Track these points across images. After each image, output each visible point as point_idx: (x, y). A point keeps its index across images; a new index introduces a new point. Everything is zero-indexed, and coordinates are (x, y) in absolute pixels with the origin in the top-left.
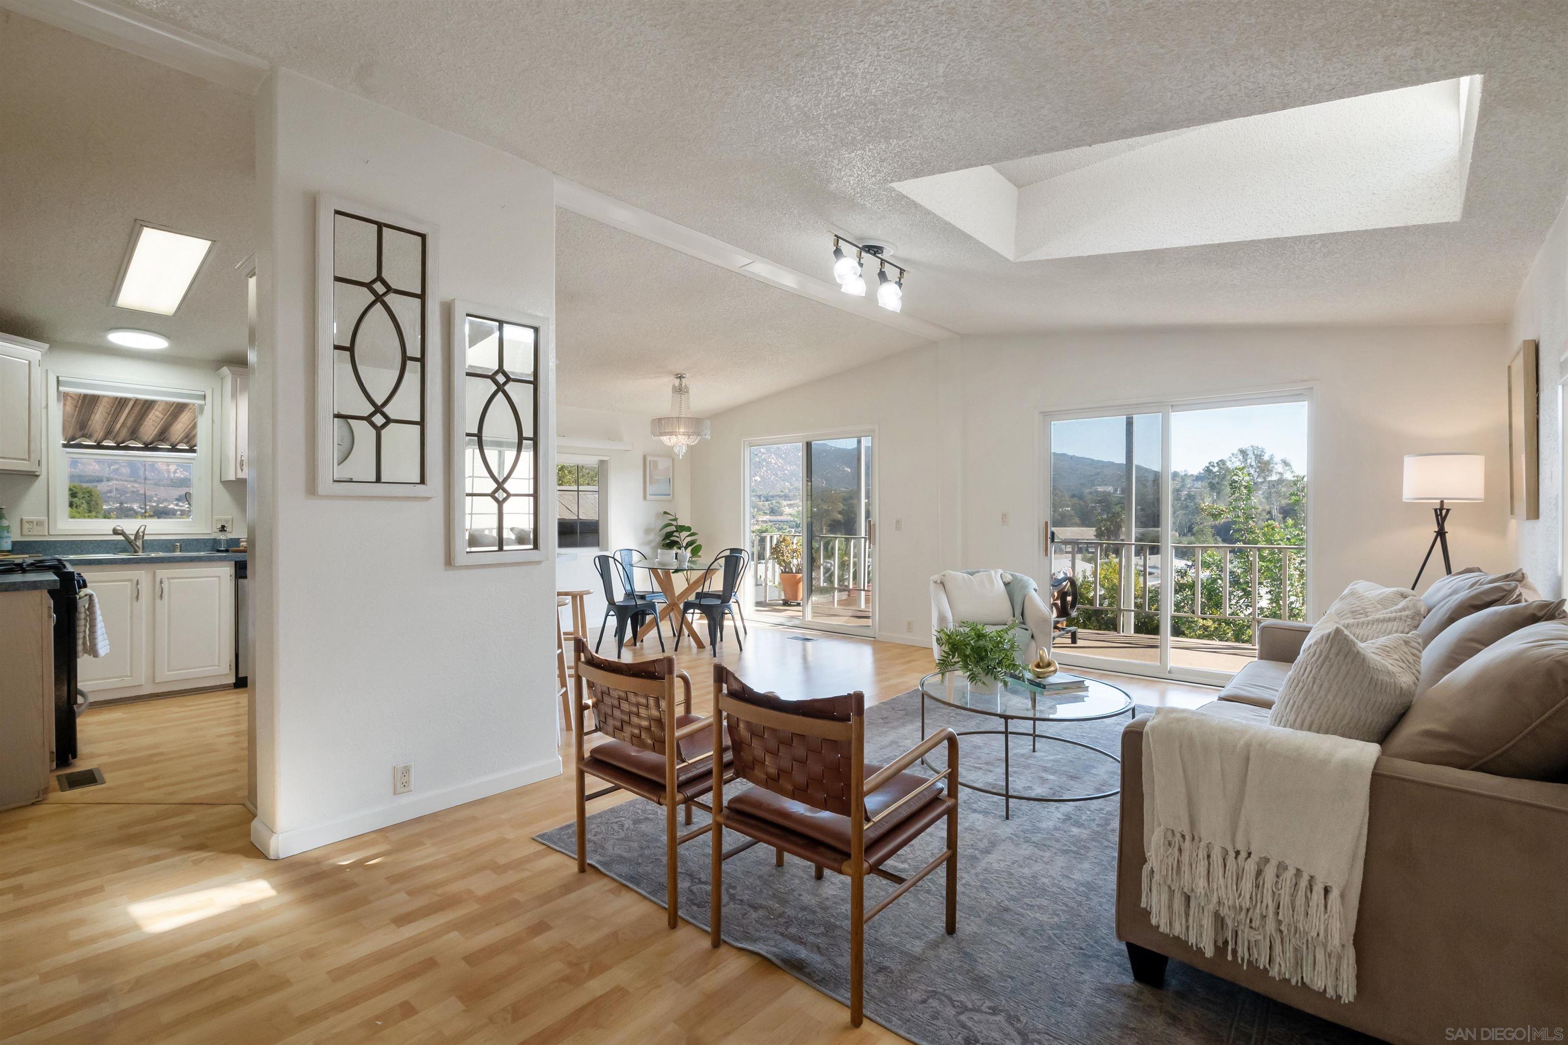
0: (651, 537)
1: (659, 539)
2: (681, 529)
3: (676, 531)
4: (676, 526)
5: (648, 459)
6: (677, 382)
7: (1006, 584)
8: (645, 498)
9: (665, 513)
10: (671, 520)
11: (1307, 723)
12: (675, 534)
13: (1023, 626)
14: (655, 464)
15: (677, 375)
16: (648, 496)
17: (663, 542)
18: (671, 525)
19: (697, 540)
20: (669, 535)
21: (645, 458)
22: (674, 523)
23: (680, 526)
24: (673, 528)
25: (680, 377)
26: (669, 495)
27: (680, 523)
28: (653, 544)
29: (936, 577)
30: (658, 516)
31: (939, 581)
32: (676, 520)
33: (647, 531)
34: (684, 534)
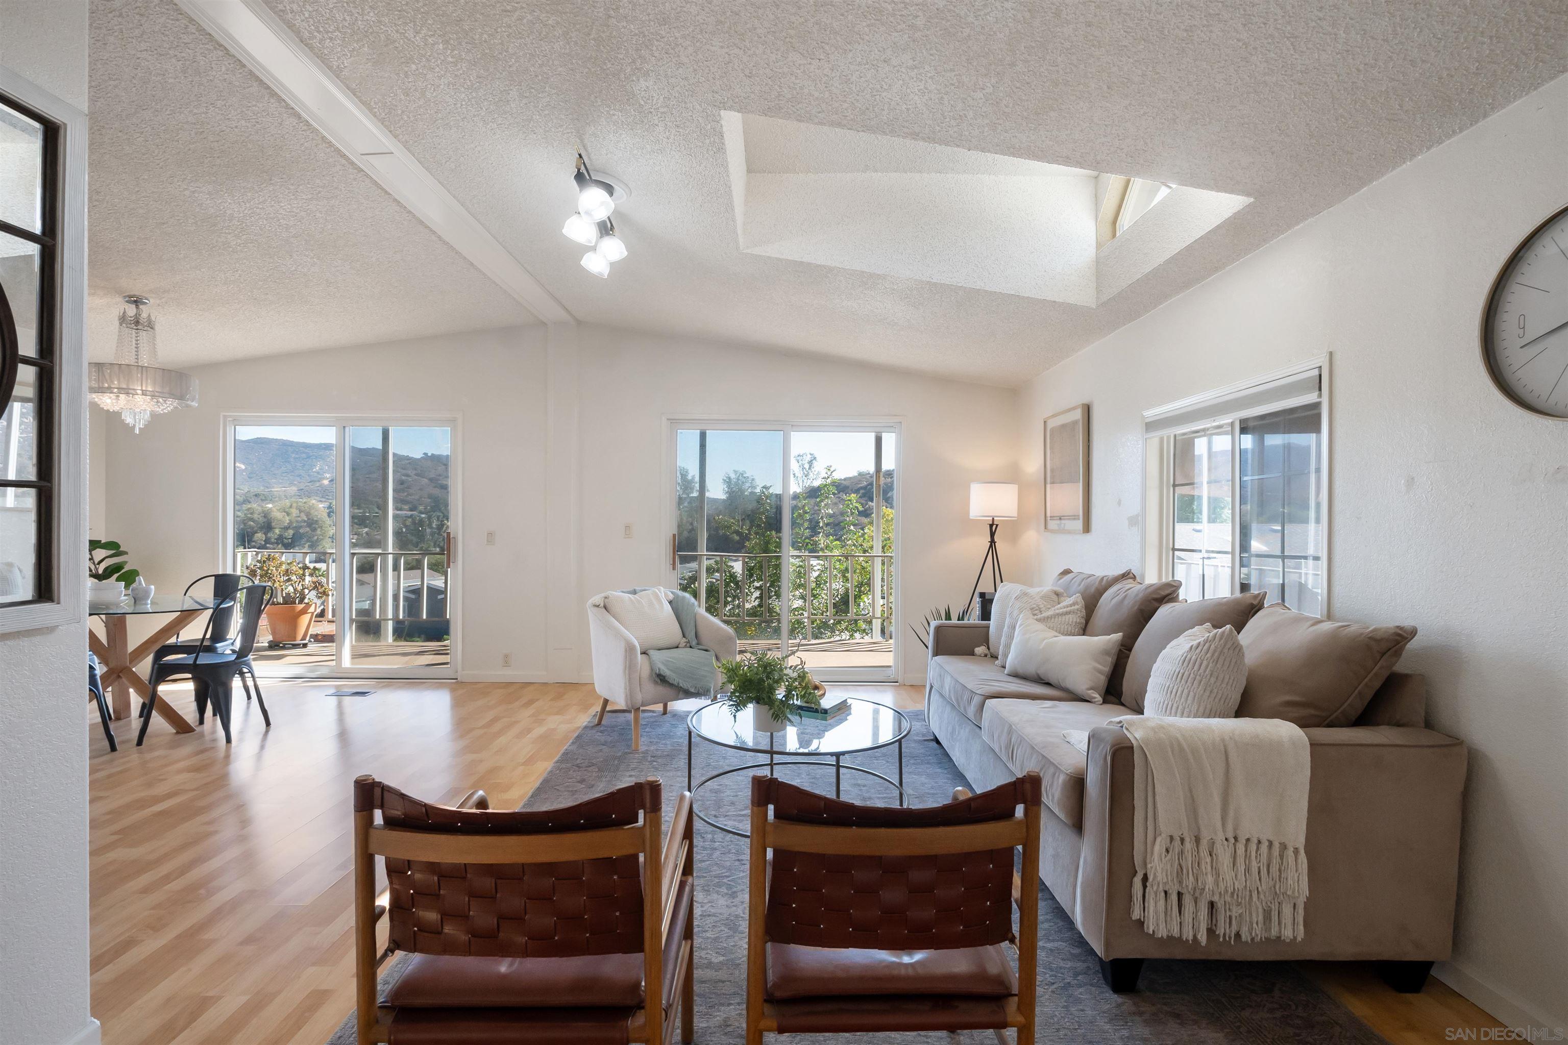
6: (131, 310)
7: (670, 602)
11: (1208, 711)
13: (700, 647)
15: (130, 297)
25: (135, 302)
29: (597, 599)
31: (602, 605)
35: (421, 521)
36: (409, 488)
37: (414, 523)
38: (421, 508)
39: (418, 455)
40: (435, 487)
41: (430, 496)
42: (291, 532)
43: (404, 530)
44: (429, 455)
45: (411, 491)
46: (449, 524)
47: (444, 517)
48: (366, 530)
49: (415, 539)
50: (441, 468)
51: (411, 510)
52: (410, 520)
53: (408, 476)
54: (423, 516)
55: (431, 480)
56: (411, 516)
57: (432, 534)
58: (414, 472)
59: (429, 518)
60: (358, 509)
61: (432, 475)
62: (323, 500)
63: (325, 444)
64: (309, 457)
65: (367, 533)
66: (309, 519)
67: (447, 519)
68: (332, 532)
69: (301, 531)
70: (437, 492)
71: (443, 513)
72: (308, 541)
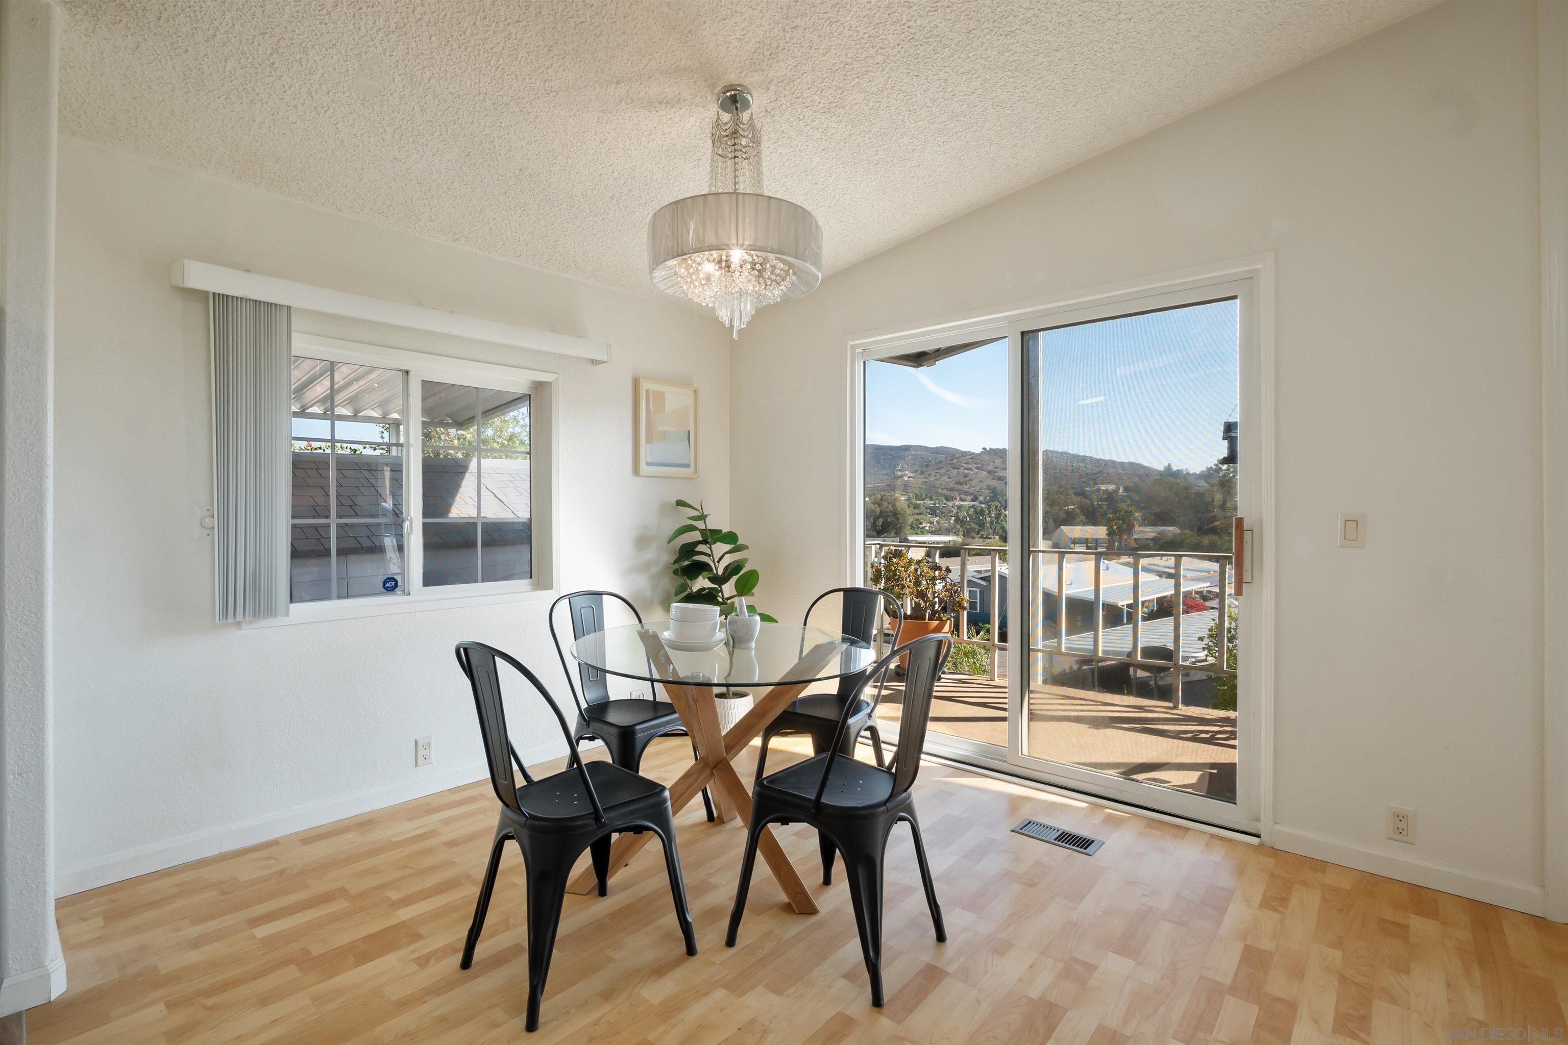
0: (651, 554)
1: (667, 558)
2: (712, 536)
3: (704, 542)
4: (703, 532)
5: (645, 386)
8: (636, 471)
9: (680, 503)
10: (692, 518)
12: (700, 548)
14: (660, 398)
16: (644, 469)
17: (676, 566)
18: (691, 528)
19: (746, 560)
20: (688, 550)
21: (636, 384)
22: (700, 525)
23: (711, 531)
24: (696, 536)
26: (688, 466)
27: (712, 524)
28: (654, 570)
30: (664, 509)
32: (702, 517)
33: (642, 541)
34: (720, 548)
35: (982, 509)
36: (970, 480)
37: (976, 512)
38: (981, 498)
39: (978, 450)
40: (993, 479)
41: (988, 488)
42: (881, 520)
43: (968, 519)
44: (988, 449)
45: (973, 483)
46: (1007, 513)
47: (1001, 507)
48: (937, 519)
49: (977, 527)
50: (998, 461)
51: (973, 501)
52: (972, 510)
53: (970, 469)
54: (983, 506)
55: (989, 472)
56: (973, 505)
57: (992, 523)
58: (975, 466)
59: (989, 507)
60: (930, 500)
61: (990, 468)
62: (904, 493)
63: (905, 446)
64: (893, 458)
65: (937, 522)
66: (894, 509)
67: (1005, 508)
68: (911, 520)
69: (889, 520)
70: (995, 483)
71: (1000, 503)
72: (894, 528)
